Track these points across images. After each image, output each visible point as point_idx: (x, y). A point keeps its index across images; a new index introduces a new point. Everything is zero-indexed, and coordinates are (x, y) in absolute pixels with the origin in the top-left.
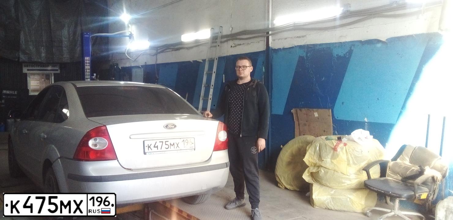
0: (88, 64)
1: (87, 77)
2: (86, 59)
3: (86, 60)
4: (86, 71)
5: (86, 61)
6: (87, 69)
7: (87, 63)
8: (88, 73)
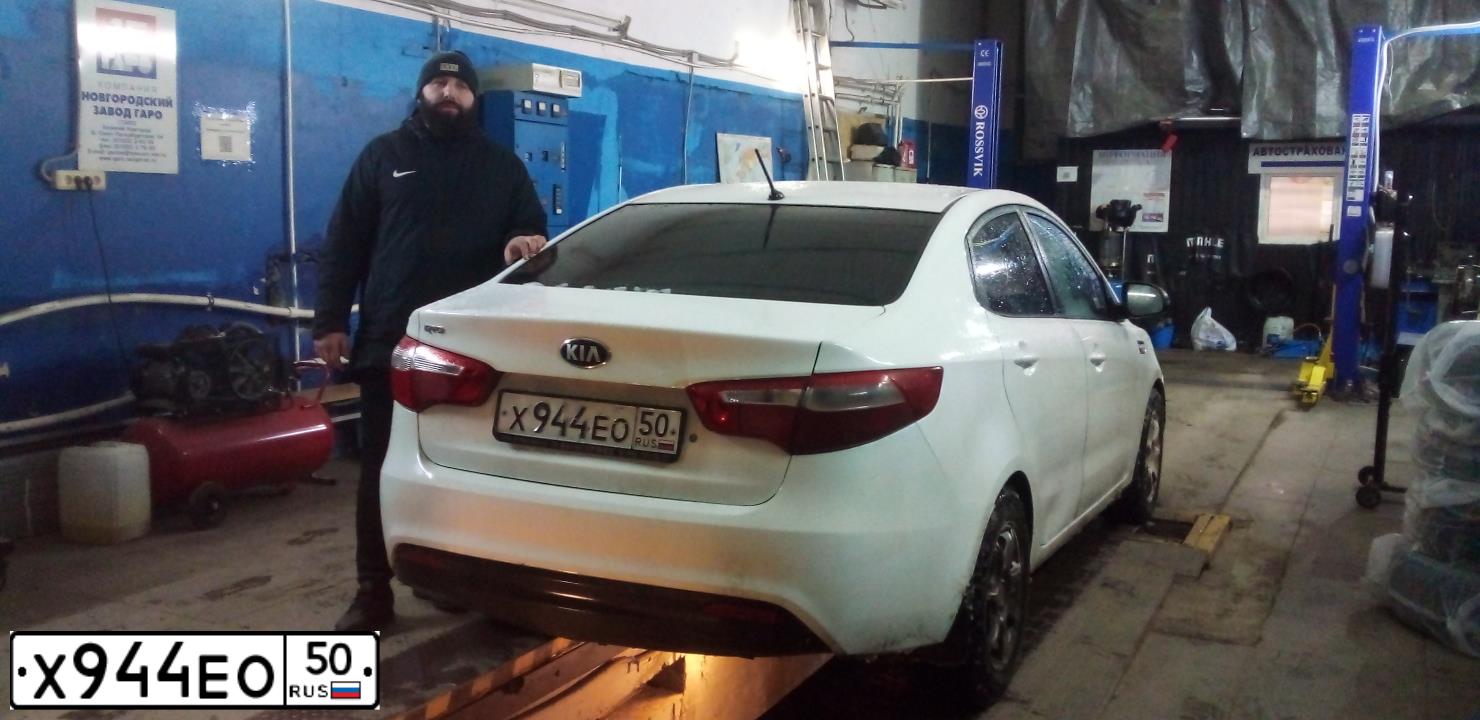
0: (1361, 139)
1: (1355, 184)
2: (1354, 121)
3: (1357, 125)
4: (1354, 162)
5: (1353, 129)
6: (1355, 156)
7: (1356, 135)
8: (1358, 170)
